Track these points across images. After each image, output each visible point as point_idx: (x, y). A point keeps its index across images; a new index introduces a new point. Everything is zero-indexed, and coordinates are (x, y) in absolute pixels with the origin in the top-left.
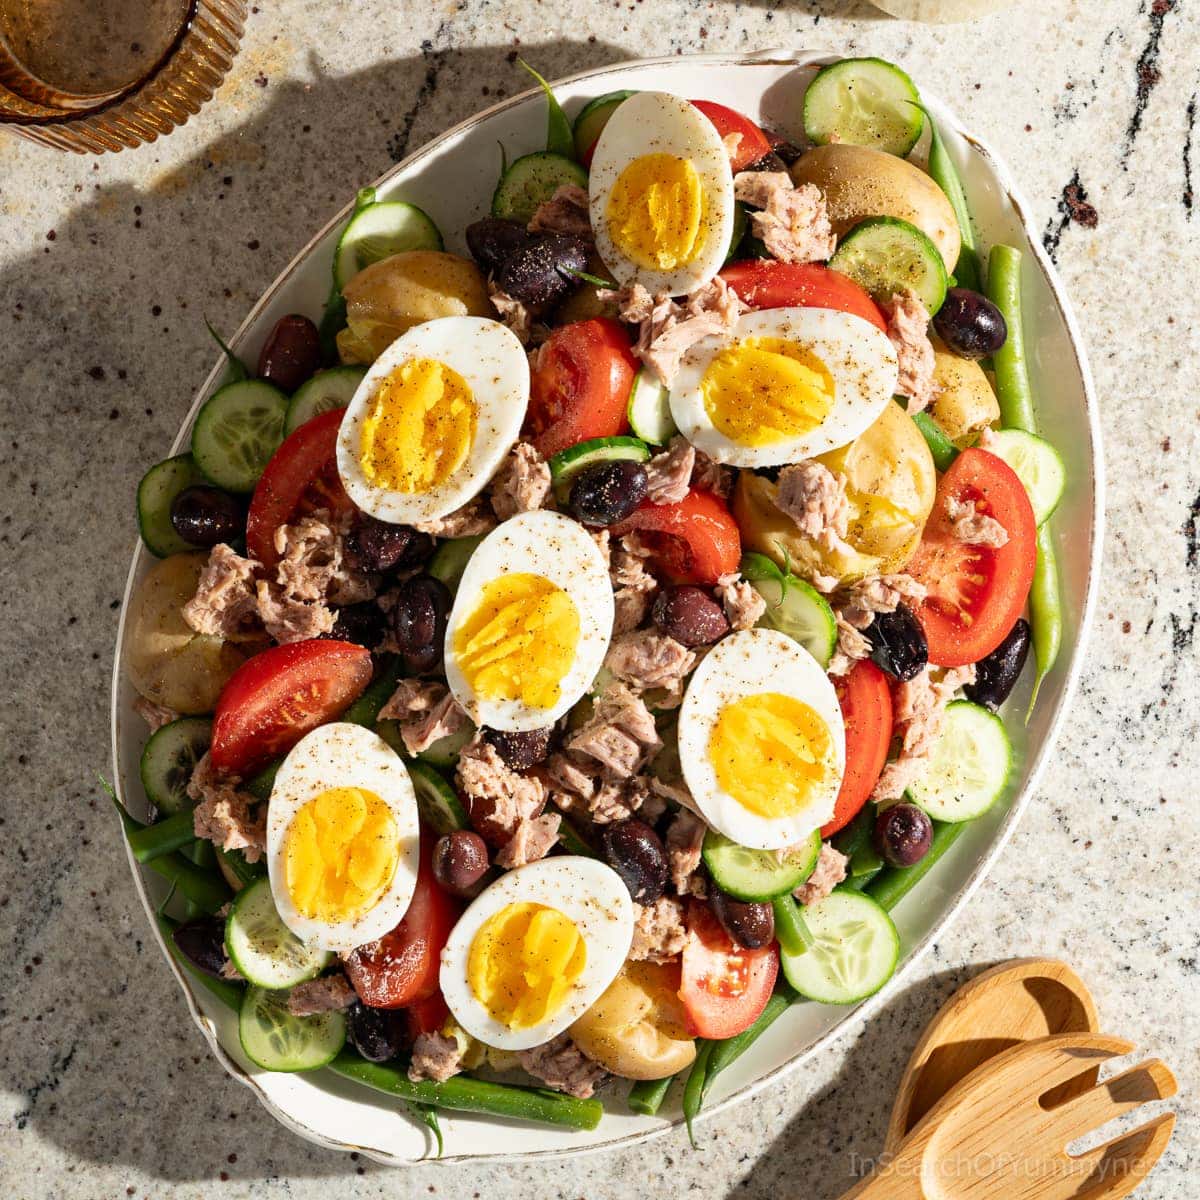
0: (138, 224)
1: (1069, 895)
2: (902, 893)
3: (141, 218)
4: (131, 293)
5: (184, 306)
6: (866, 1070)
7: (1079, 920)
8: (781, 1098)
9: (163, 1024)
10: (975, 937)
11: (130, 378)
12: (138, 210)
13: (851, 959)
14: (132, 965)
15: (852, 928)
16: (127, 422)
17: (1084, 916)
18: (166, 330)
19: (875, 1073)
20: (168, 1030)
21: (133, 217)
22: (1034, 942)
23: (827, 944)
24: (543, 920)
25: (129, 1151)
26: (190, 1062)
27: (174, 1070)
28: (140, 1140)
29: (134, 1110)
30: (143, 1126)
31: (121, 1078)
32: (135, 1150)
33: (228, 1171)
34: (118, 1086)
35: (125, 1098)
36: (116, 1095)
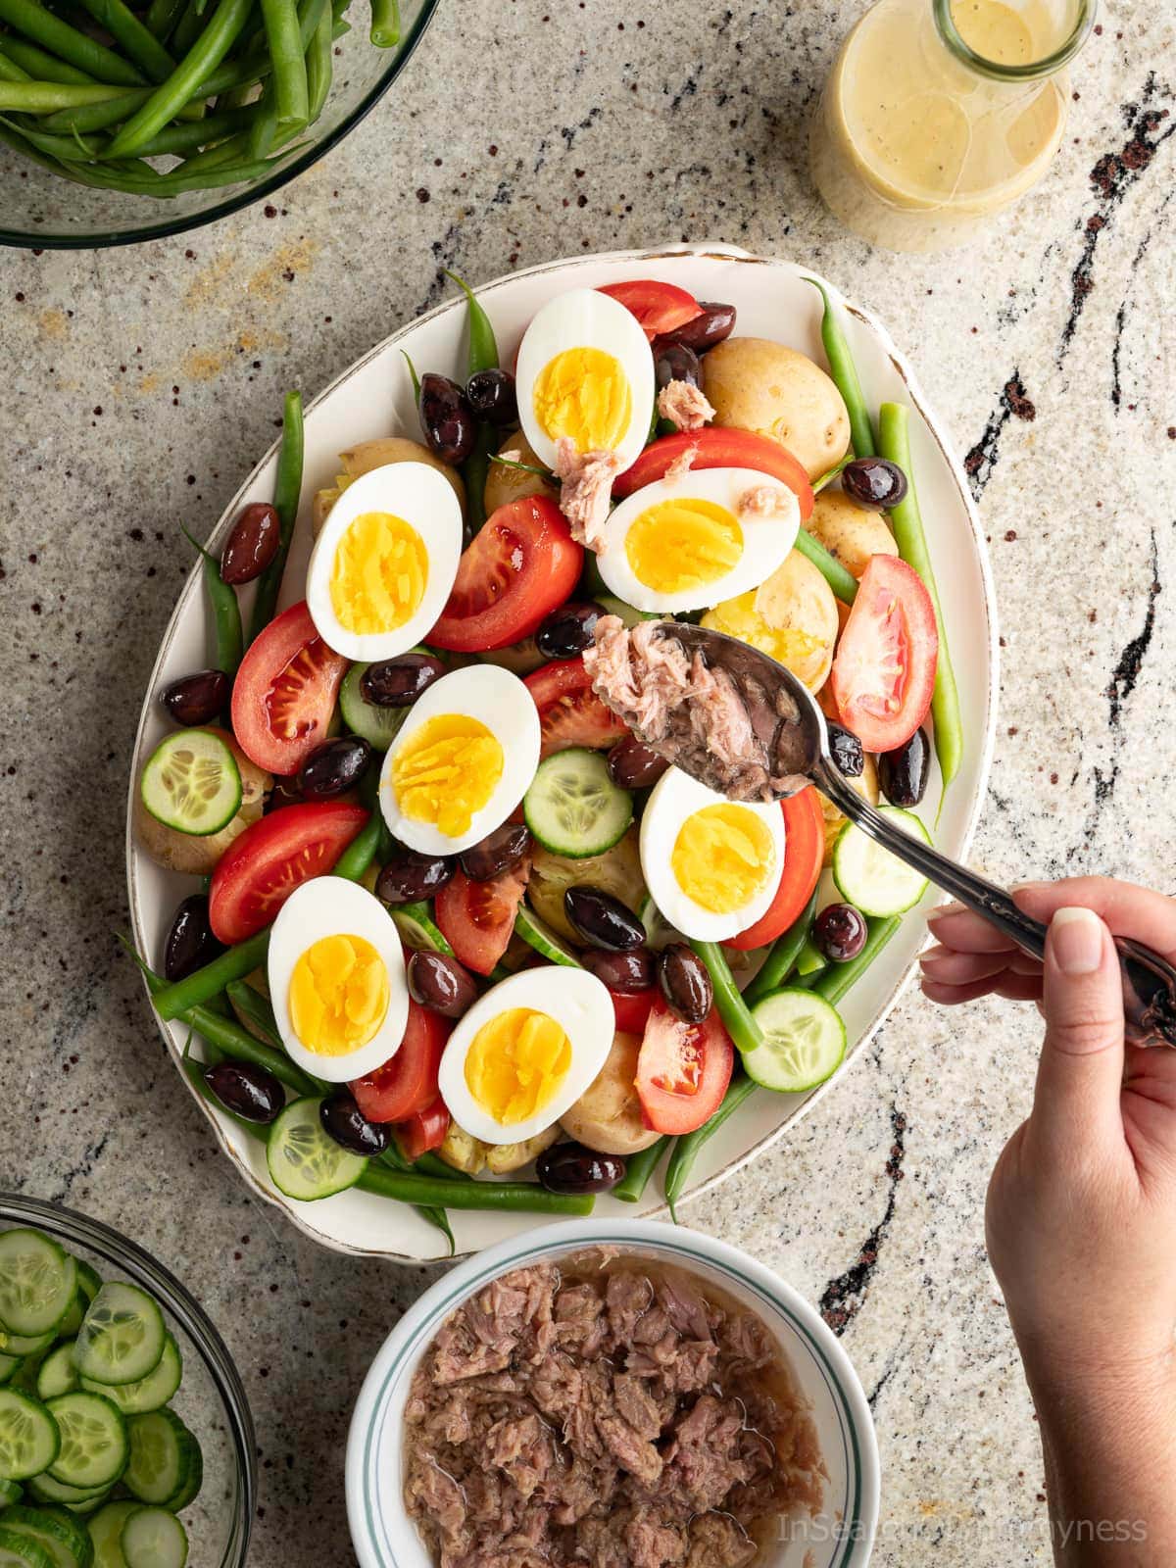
0: (176, 402)
1: (999, 1018)
2: (845, 988)
3: (178, 396)
4: (168, 463)
5: (216, 476)
6: (815, 1172)
7: (1007, 1041)
8: (737, 1195)
9: (186, 1118)
10: (914, 1054)
11: (167, 540)
12: (176, 390)
13: (803, 1050)
14: (159, 1067)
15: (801, 1023)
16: (163, 579)
17: (1011, 1037)
18: (199, 497)
19: (822, 1174)
20: (189, 1123)
21: (172, 396)
22: (967, 1060)
23: (780, 1039)
24: (535, 1024)
25: (153, 1231)
26: (209, 1153)
27: (194, 1160)
28: (163, 1222)
29: (158, 1195)
30: (167, 1209)
31: (146, 1166)
32: (158, 1231)
33: (241, 1251)
34: (145, 1173)
35: (150, 1184)
36: (143, 1181)
